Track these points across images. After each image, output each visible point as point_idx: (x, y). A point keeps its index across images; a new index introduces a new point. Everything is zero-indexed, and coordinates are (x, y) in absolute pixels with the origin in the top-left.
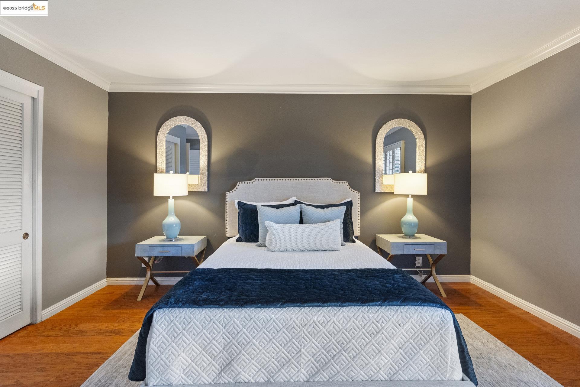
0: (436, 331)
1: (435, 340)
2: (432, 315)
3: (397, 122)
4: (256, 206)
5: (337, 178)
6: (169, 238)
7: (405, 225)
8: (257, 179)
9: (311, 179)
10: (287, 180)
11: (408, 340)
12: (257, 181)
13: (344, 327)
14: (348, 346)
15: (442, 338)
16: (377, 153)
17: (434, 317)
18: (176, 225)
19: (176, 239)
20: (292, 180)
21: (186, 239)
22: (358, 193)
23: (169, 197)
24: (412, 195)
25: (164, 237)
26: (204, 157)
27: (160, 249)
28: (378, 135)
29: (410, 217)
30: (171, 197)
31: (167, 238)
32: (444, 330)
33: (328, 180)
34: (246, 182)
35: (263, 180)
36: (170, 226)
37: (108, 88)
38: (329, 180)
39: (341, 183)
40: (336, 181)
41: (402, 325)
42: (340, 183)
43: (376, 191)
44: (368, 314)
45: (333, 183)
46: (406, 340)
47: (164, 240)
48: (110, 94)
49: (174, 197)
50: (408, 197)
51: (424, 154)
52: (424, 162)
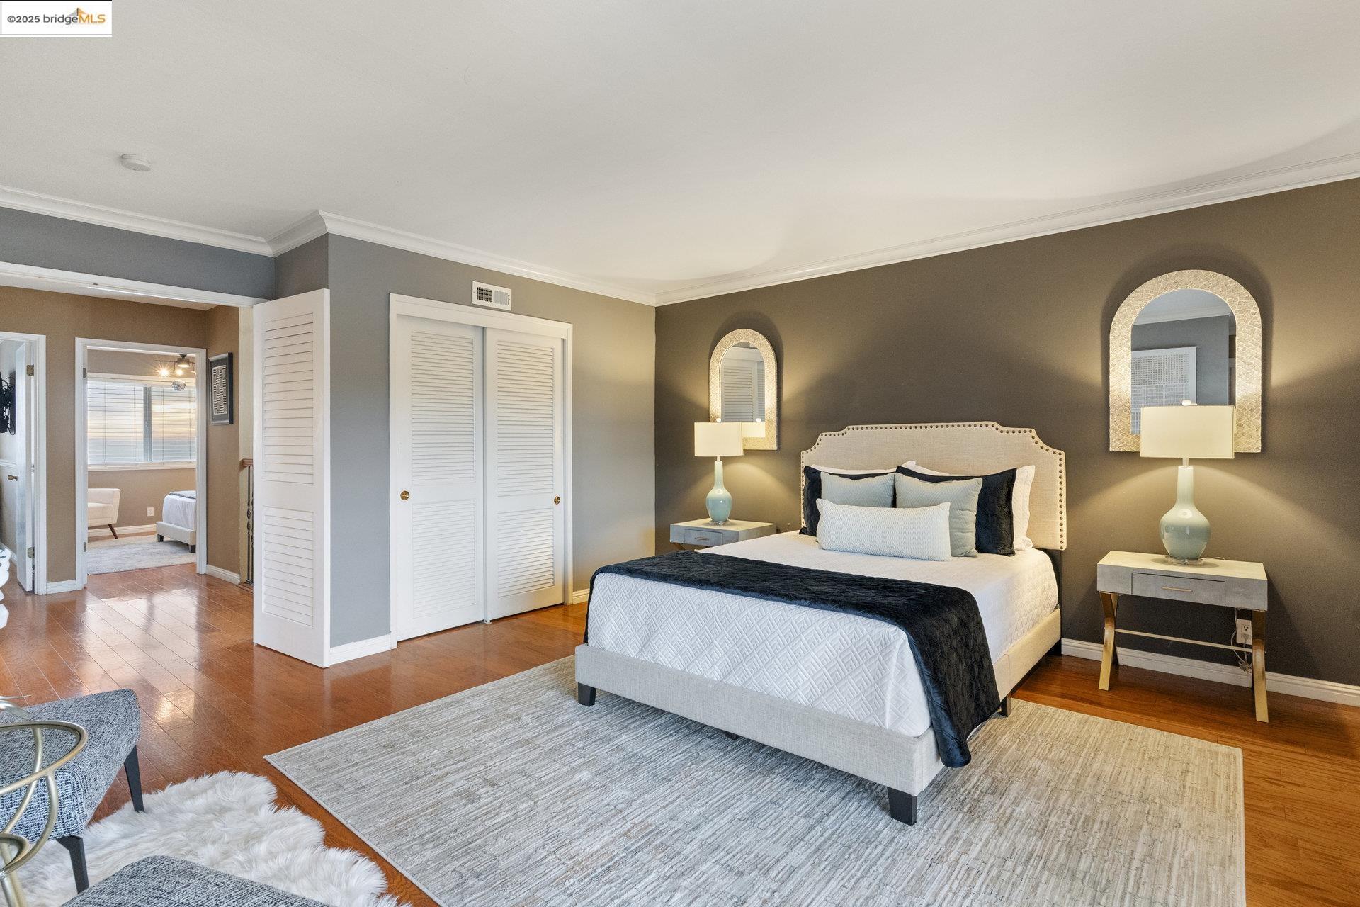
0: (873, 654)
1: (870, 666)
2: (871, 632)
3: (1171, 282)
4: (819, 472)
5: (1010, 420)
6: (715, 522)
7: (1167, 532)
8: (851, 427)
9: (950, 424)
10: (903, 428)
11: (836, 658)
12: (851, 430)
13: (758, 623)
14: (761, 647)
15: (880, 665)
16: (1113, 360)
17: (873, 634)
18: (724, 501)
19: (725, 522)
20: (913, 428)
21: (740, 525)
22: (1057, 454)
23: (715, 458)
24: (1190, 459)
25: (708, 520)
26: (771, 392)
27: (697, 534)
28: (1114, 319)
29: (1185, 514)
30: (719, 459)
31: (713, 521)
32: (884, 654)
33: (987, 426)
34: (832, 433)
35: (860, 430)
36: (716, 501)
37: (654, 302)
38: (990, 426)
39: (1017, 433)
40: (1005, 429)
41: (828, 635)
42: (1014, 432)
43: (1111, 449)
44: (790, 612)
45: (998, 432)
46: (833, 658)
47: (708, 524)
48: (658, 309)
49: (722, 458)
50: (1181, 464)
51: (1260, 353)
52: (1259, 374)
